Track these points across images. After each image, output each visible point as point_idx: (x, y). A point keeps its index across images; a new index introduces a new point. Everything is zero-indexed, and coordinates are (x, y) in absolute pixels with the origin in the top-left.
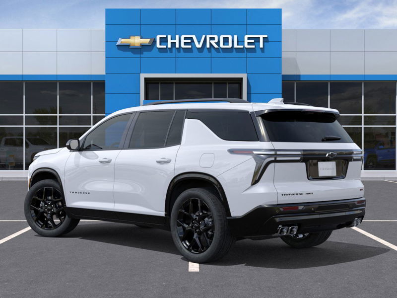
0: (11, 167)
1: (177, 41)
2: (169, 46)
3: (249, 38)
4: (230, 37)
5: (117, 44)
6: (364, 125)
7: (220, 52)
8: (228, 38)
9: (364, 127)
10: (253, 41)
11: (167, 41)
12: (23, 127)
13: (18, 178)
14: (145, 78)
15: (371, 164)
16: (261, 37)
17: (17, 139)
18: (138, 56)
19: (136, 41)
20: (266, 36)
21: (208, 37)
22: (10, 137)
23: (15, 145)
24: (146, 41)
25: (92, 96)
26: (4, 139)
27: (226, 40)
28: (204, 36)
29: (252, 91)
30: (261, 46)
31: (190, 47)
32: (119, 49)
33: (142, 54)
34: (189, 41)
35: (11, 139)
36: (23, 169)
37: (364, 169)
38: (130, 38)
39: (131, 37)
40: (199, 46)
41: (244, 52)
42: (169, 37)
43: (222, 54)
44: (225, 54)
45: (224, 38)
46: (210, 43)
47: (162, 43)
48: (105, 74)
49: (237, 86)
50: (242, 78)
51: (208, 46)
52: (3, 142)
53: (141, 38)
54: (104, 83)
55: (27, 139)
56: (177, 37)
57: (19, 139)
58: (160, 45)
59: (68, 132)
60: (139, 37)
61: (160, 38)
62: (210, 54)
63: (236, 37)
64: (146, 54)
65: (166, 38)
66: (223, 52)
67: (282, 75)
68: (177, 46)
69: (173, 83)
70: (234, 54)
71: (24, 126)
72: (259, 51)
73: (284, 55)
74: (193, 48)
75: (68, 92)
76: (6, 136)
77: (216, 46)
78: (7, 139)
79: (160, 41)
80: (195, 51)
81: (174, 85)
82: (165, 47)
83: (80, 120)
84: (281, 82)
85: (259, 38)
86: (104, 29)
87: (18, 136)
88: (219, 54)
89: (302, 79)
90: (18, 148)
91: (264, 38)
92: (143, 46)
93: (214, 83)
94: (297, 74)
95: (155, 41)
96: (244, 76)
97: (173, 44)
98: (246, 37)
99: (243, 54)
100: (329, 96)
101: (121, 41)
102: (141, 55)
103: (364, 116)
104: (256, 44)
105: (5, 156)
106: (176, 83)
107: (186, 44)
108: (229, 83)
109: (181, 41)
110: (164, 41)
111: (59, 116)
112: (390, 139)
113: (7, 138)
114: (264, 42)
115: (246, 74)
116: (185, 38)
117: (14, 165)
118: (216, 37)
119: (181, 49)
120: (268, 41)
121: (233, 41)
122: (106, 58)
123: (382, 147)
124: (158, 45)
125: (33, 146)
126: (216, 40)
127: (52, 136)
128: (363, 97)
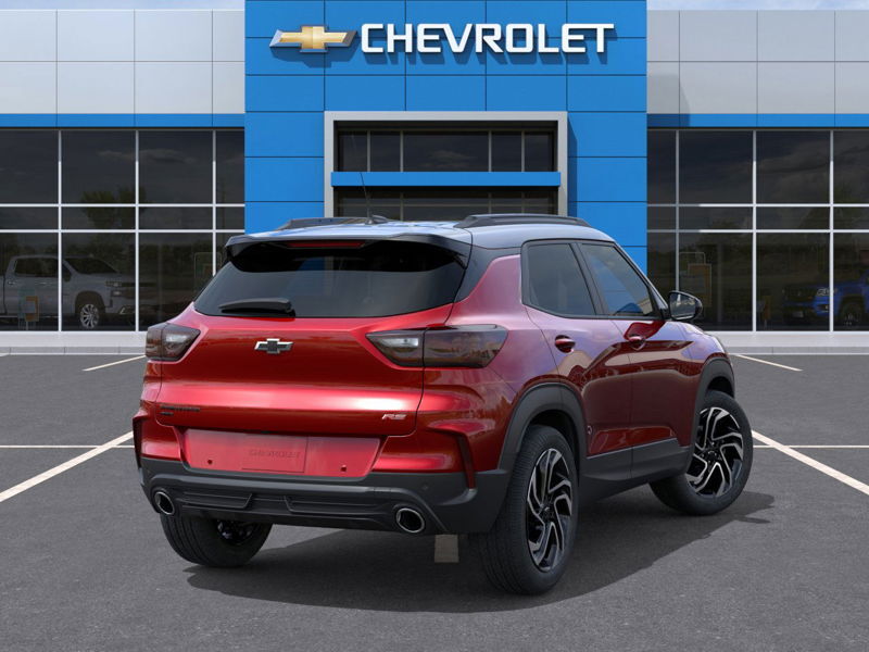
0: (30, 324)
1: (408, 38)
2: (391, 48)
3: (572, 31)
4: (529, 28)
5: (271, 45)
6: (835, 228)
7: (506, 63)
8: (524, 30)
9: (835, 234)
10: (581, 37)
11: (385, 38)
12: (57, 234)
13: (46, 349)
14: (336, 123)
15: (851, 317)
16: (600, 28)
17: (43, 259)
18: (320, 70)
19: (316, 37)
20: (611, 26)
21: (479, 28)
22: (27, 257)
23: (40, 274)
24: (339, 37)
25: (214, 163)
26: (13, 261)
27: (519, 36)
28: (469, 27)
29: (580, 153)
30: (600, 48)
31: (438, 50)
32: (275, 56)
33: (330, 66)
34: (436, 37)
35: (30, 260)
36: (57, 330)
37: (835, 330)
38: (300, 31)
39: (305, 29)
40: (458, 48)
41: (561, 63)
42: (390, 28)
43: (510, 68)
44: (519, 67)
45: (514, 30)
46: (483, 41)
47: (374, 43)
48: (242, 111)
49: (545, 139)
50: (556, 122)
51: (479, 48)
52: (11, 269)
53: (327, 30)
54: (243, 133)
55: (67, 260)
56: (409, 27)
57: (48, 260)
58: (370, 45)
59: (160, 244)
60: (322, 28)
61: (370, 30)
62: (483, 66)
63: (541, 28)
64: (337, 66)
65: (384, 32)
66: (514, 62)
67: (649, 115)
68: (409, 48)
69: (398, 134)
70: (539, 66)
71: (60, 231)
72: (593, 60)
73: (651, 70)
74: (445, 54)
75: (159, 153)
76: (18, 253)
77: (497, 49)
78: (20, 261)
79: (369, 38)
80: (450, 60)
81: (402, 137)
82: (380, 50)
83: (187, 218)
84: (646, 130)
85: (595, 30)
86: (244, 10)
87: (47, 253)
88: (504, 66)
89: (692, 124)
90: (45, 281)
91: (605, 30)
92: (331, 49)
93: (493, 133)
94: (682, 112)
95: (357, 38)
96: (561, 117)
97: (400, 44)
98: (566, 28)
99: (559, 66)
100: (755, 164)
101: (281, 37)
102: (327, 70)
103: (835, 208)
104: (588, 42)
105: (16, 299)
106: (405, 133)
107: (427, 43)
108: (526, 133)
109: (416, 37)
110: (378, 36)
111: (140, 208)
113: (22, 257)
114: (606, 38)
115: (565, 114)
116: (427, 31)
117: (36, 319)
118: (497, 28)
119: (418, 56)
120: (615, 38)
121: (536, 38)
122: (247, 75)
124: (365, 47)
125: (79, 275)
126: (498, 36)
127: (124, 253)
128: (832, 164)
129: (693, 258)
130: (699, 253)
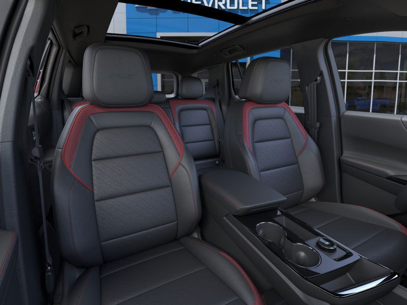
5: (136, 6)
6: (348, 79)
14: (161, 37)
18: (155, 16)
32: (138, 11)
33: (158, 15)
41: (248, 13)
48: (126, 33)
64: (162, 15)
102: (158, 17)
103: (348, 72)
112: (367, 91)
120: (269, 3)
122: (127, 18)
123: (360, 98)
128: (348, 55)
129: (296, 90)
130: (298, 88)
